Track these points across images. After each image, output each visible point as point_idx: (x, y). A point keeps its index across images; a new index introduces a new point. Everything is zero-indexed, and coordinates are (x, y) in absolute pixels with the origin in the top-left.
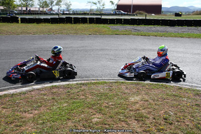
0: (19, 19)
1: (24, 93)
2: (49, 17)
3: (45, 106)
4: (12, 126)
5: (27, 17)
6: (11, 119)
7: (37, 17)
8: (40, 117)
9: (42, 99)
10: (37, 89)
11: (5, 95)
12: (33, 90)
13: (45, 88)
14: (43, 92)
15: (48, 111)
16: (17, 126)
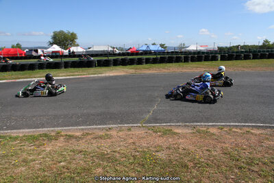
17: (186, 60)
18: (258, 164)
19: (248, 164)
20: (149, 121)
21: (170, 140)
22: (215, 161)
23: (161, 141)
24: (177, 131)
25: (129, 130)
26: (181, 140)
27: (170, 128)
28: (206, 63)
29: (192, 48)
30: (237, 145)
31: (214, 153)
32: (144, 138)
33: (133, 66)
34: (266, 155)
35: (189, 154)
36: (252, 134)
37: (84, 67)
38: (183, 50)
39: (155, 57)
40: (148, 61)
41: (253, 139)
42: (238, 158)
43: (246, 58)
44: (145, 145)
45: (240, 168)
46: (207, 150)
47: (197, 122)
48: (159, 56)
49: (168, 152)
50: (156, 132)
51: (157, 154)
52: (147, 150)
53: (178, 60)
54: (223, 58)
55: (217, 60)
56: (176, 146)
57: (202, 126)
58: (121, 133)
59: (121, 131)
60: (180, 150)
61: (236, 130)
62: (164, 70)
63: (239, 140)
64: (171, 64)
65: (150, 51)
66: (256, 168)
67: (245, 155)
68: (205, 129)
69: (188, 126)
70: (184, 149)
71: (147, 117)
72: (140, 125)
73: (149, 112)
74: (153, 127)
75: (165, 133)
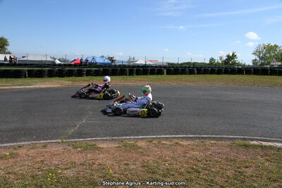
17: (131, 73)
18: (173, 175)
19: (164, 176)
20: (72, 136)
21: (89, 155)
23: (78, 158)
24: (101, 145)
25: (45, 146)
26: (101, 155)
27: (94, 143)
28: (152, 77)
29: (141, 62)
30: (160, 157)
31: (132, 167)
33: (71, 78)
34: (185, 165)
35: (104, 169)
36: (180, 145)
37: (11, 77)
38: (132, 64)
40: (88, 73)
41: (180, 150)
44: (56, 162)
46: (126, 164)
47: (126, 135)
49: (79, 168)
50: (75, 148)
51: (64, 172)
55: (163, 74)
56: (91, 162)
57: (130, 139)
58: (32, 151)
59: (32, 148)
60: (94, 166)
61: (166, 142)
63: (165, 152)
65: (96, 63)
66: (170, 179)
68: (132, 142)
69: (115, 140)
70: (100, 165)
71: (71, 131)
72: (60, 141)
73: (75, 126)
74: (75, 142)
75: (86, 149)
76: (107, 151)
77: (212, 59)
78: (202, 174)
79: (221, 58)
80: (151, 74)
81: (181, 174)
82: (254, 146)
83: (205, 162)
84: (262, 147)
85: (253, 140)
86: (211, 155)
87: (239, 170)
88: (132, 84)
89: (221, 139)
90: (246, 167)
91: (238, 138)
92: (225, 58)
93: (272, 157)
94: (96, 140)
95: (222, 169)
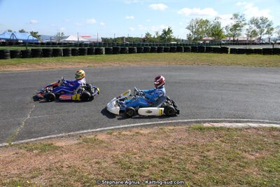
0: (229, 50)
1: (241, 130)
2: (261, 47)
3: (268, 150)
4: (234, 164)
5: (237, 47)
6: (232, 156)
7: (248, 47)
8: (263, 162)
9: (261, 140)
10: (254, 128)
11: (221, 127)
12: (250, 128)
13: (264, 129)
14: (261, 133)
15: (272, 157)
16: (240, 166)
17: (66, 53)
18: (148, 168)
19: (139, 170)
20: (20, 137)
21: (51, 158)
22: (106, 174)
23: (39, 162)
24: (59, 144)
26: (64, 156)
27: (50, 142)
28: (90, 57)
29: (72, 38)
30: (128, 151)
31: (104, 165)
32: (14, 161)
34: (155, 156)
35: (76, 171)
36: (141, 134)
38: (61, 41)
39: (24, 48)
40: (14, 55)
41: (143, 140)
42: (129, 165)
43: (131, 51)
44: (16, 172)
45: (132, 176)
46: (97, 163)
47: (83, 129)
48: (30, 48)
49: (48, 175)
50: (31, 150)
51: (32, 181)
52: (17, 179)
53: (56, 53)
54: (108, 52)
55: (102, 53)
56: (58, 165)
57: (88, 133)
60: (64, 169)
61: (127, 133)
62: (38, 67)
63: (130, 144)
64: (46, 59)
65: (17, 40)
66: (146, 173)
67: (136, 159)
68: (92, 136)
69: (73, 136)
70: (69, 167)
71: (17, 131)
72: (8, 144)
73: (19, 124)
74: (27, 143)
75: (43, 150)
76: (69, 150)
77: (148, 34)
78: (173, 163)
79: (157, 33)
80: (88, 54)
81: (154, 166)
82: (208, 129)
83: (172, 151)
84: (214, 128)
85: (205, 122)
86: (173, 142)
87: (203, 154)
88: (70, 67)
89: (177, 124)
90: (208, 151)
91: (192, 122)
92: (161, 33)
93: (225, 137)
94: (50, 138)
95: (189, 155)
